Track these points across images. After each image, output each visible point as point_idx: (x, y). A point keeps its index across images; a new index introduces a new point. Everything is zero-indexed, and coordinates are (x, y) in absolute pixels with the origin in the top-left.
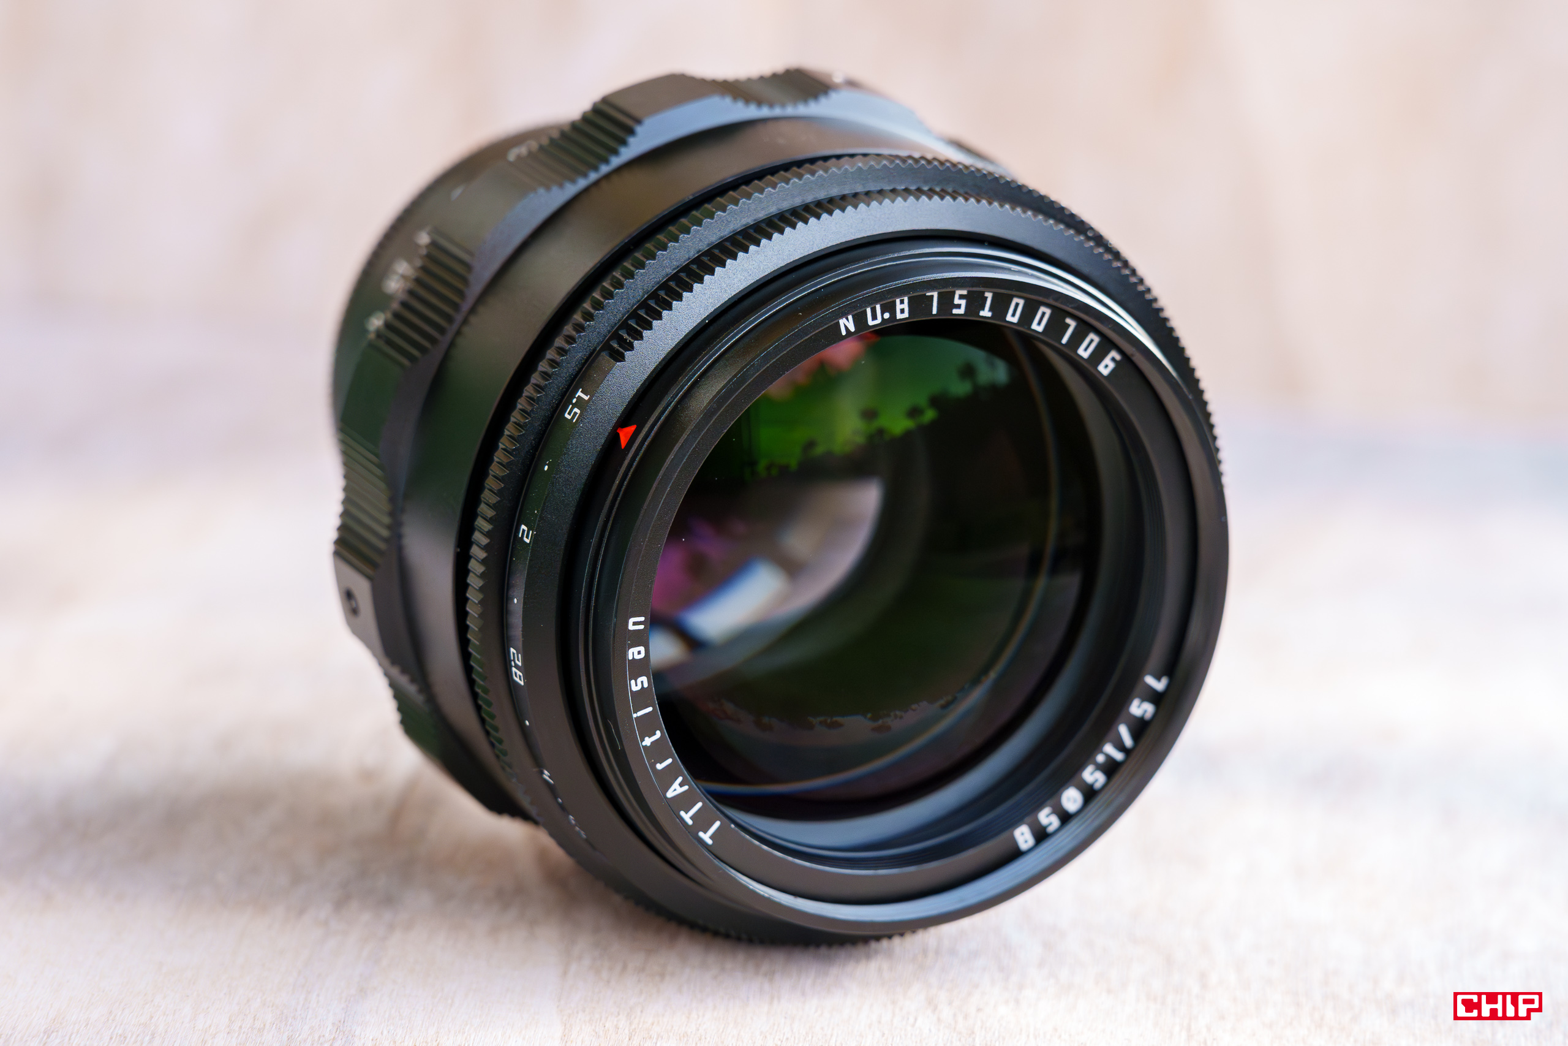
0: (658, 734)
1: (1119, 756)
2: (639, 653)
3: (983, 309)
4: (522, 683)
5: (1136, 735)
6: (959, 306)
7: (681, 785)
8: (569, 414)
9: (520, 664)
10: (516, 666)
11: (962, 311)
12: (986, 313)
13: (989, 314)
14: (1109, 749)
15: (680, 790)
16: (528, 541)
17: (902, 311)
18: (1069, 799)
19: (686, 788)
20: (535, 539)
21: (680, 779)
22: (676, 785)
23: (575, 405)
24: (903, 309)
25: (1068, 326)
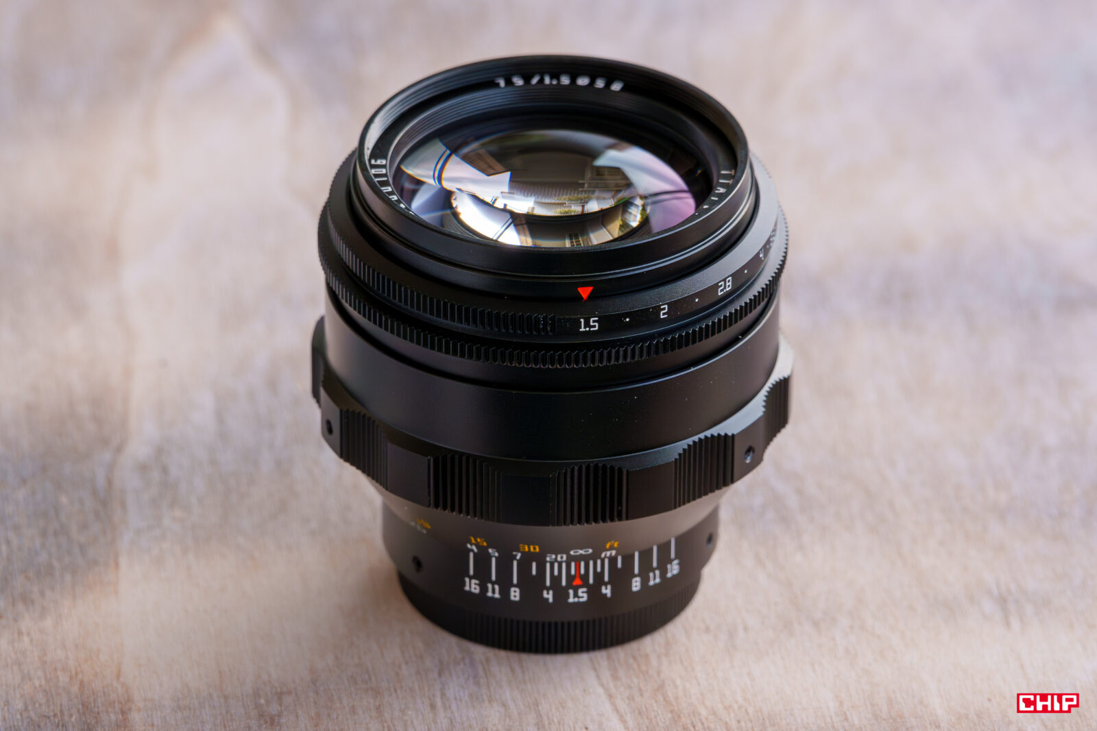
1: (547, 77)
4: (730, 278)
5: (531, 77)
7: (719, 190)
9: (723, 283)
10: (725, 287)
14: (547, 82)
16: (666, 307)
18: (584, 82)
19: (718, 188)
20: (663, 302)
22: (721, 191)
23: (590, 327)
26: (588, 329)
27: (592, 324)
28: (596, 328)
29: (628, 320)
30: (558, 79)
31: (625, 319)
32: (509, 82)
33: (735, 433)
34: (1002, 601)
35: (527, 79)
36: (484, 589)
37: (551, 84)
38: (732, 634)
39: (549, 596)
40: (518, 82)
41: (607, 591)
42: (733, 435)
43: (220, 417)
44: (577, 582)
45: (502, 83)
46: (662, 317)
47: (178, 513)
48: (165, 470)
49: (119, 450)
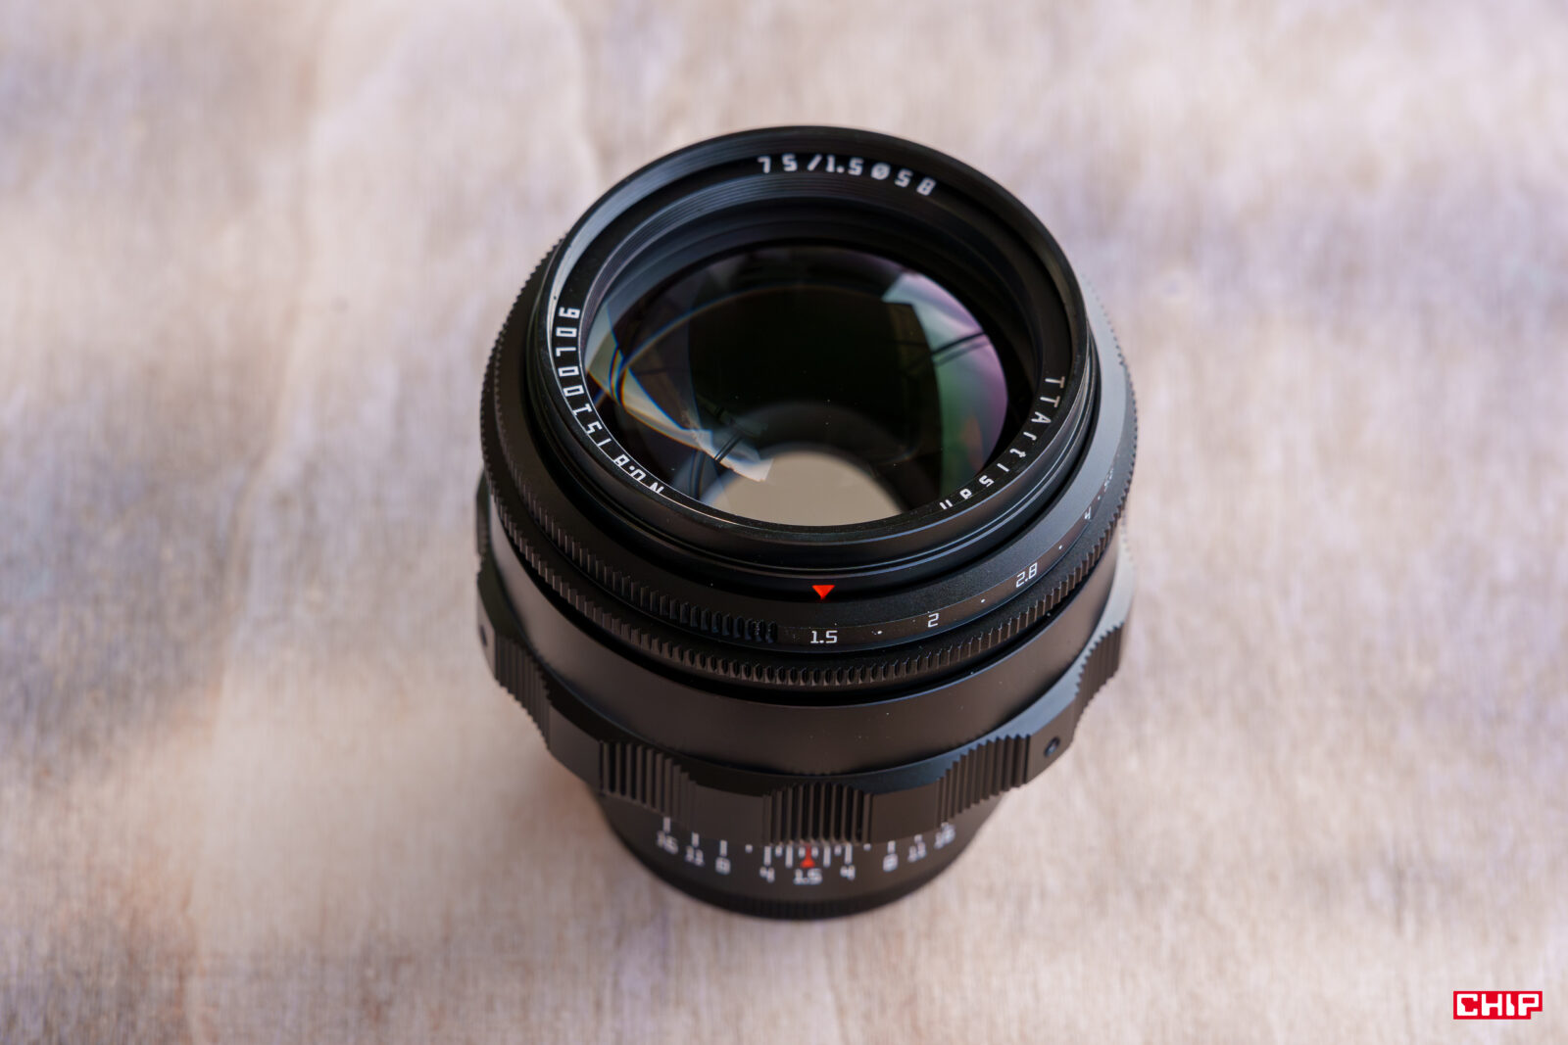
0: (1012, 451)
1: (831, 161)
2: (966, 493)
3: (587, 411)
4: (1036, 564)
5: (810, 158)
6: (595, 427)
7: (1037, 417)
8: (833, 639)
9: (1024, 573)
10: (1027, 576)
11: (597, 423)
12: (588, 408)
13: (588, 405)
14: (830, 168)
15: (1041, 416)
16: (937, 615)
17: (622, 460)
18: (882, 174)
19: (1037, 413)
20: (933, 609)
21: (1034, 420)
22: (1040, 420)
23: (826, 639)
24: (621, 461)
25: (562, 352)
26: (822, 642)
27: (828, 636)
28: (835, 641)
29: (880, 632)
30: (847, 167)
31: (876, 631)
32: (777, 164)
33: (1031, 733)
34: (1398, 876)
35: (803, 159)
36: (682, 852)
37: (835, 172)
38: (1022, 905)
39: (769, 875)
40: (790, 165)
41: (849, 873)
42: (1028, 738)
43: (400, 420)
44: (807, 863)
45: (767, 163)
46: (930, 626)
47: (316, 594)
48: (311, 511)
49: (256, 463)
